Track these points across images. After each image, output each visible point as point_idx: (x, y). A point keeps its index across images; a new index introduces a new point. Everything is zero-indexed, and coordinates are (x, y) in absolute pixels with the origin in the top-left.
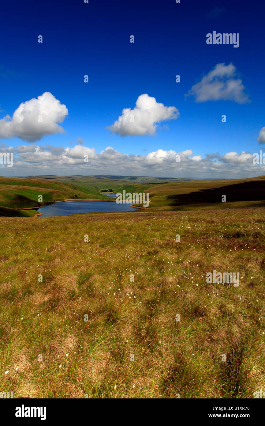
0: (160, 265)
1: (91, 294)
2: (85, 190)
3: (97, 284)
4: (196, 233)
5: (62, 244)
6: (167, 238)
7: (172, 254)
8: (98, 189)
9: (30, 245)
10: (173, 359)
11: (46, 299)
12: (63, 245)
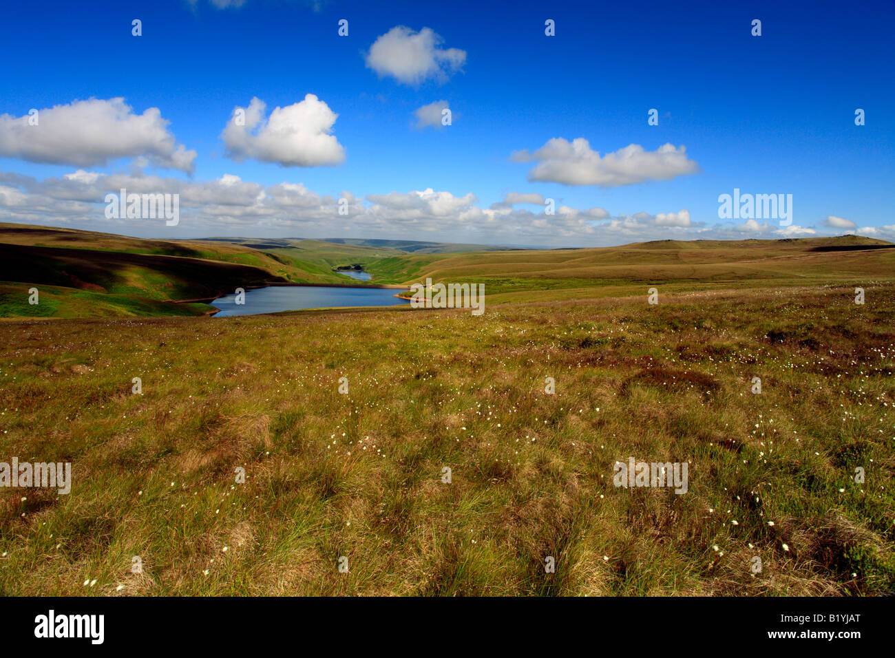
0: (436, 396)
1: (296, 449)
2: (308, 266)
3: (311, 432)
4: (513, 340)
5: (251, 362)
6: (458, 350)
7: (462, 377)
8: (332, 264)
9: (186, 365)
10: (441, 555)
11: (205, 461)
12: (253, 364)
